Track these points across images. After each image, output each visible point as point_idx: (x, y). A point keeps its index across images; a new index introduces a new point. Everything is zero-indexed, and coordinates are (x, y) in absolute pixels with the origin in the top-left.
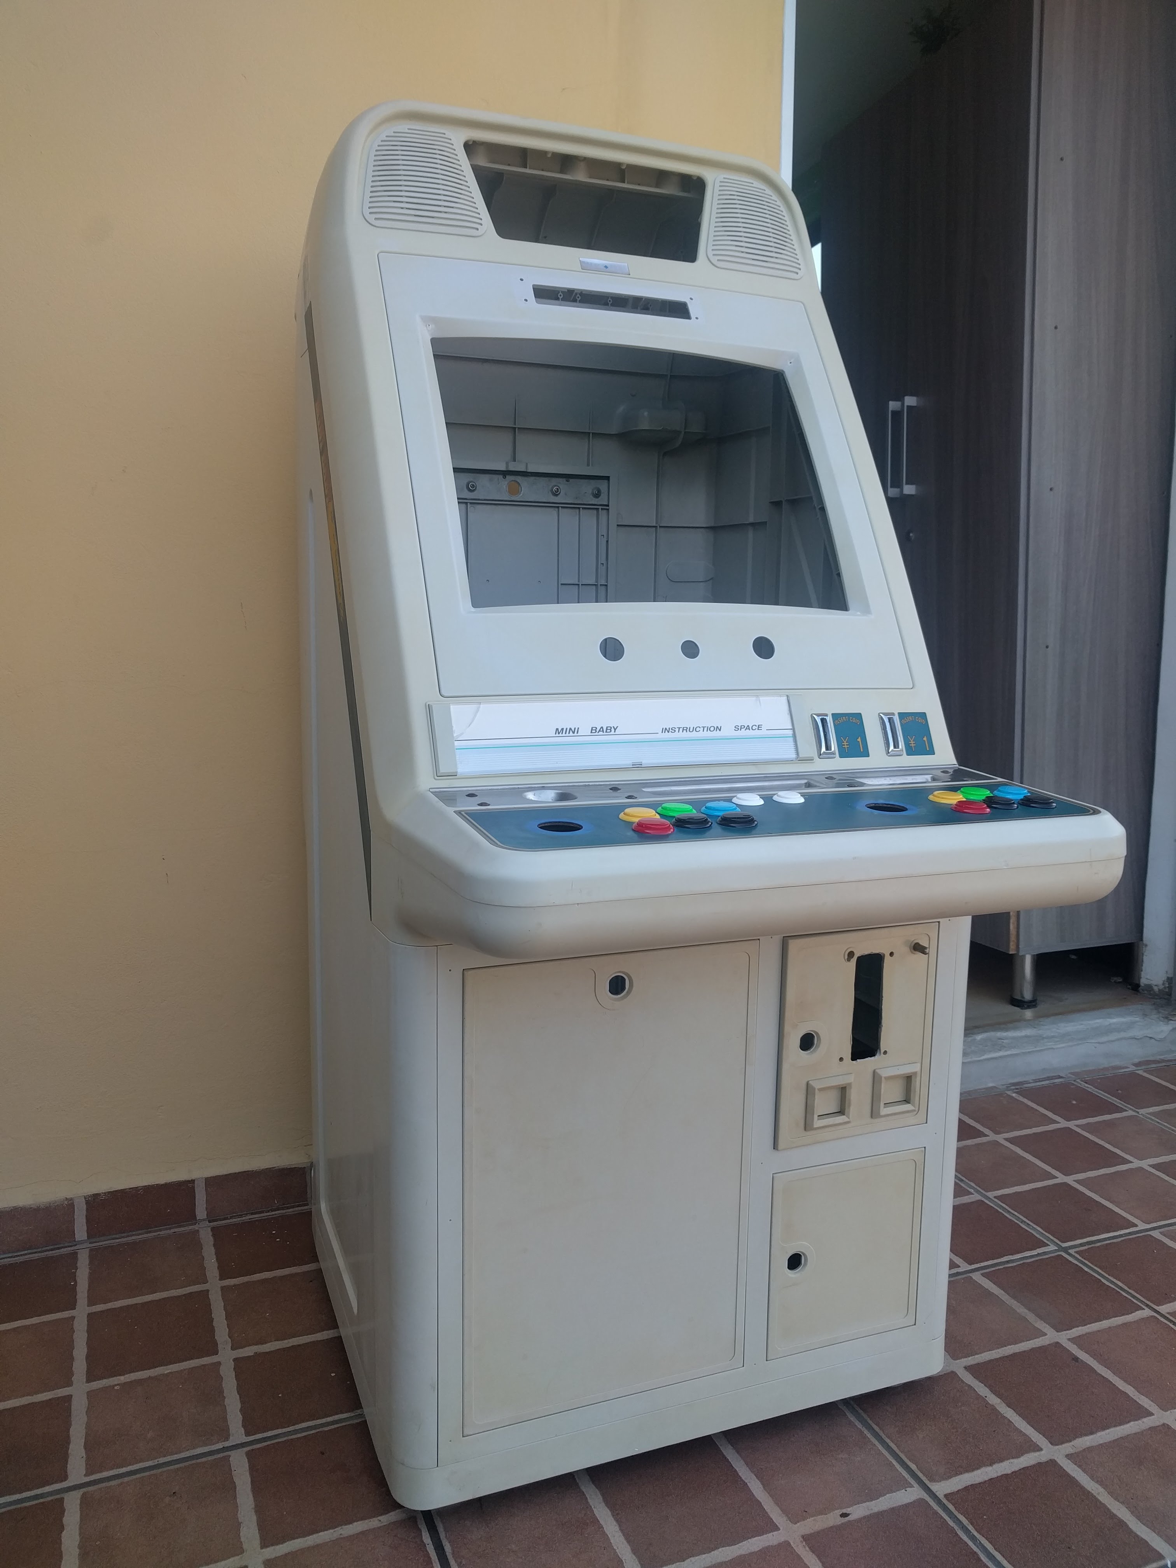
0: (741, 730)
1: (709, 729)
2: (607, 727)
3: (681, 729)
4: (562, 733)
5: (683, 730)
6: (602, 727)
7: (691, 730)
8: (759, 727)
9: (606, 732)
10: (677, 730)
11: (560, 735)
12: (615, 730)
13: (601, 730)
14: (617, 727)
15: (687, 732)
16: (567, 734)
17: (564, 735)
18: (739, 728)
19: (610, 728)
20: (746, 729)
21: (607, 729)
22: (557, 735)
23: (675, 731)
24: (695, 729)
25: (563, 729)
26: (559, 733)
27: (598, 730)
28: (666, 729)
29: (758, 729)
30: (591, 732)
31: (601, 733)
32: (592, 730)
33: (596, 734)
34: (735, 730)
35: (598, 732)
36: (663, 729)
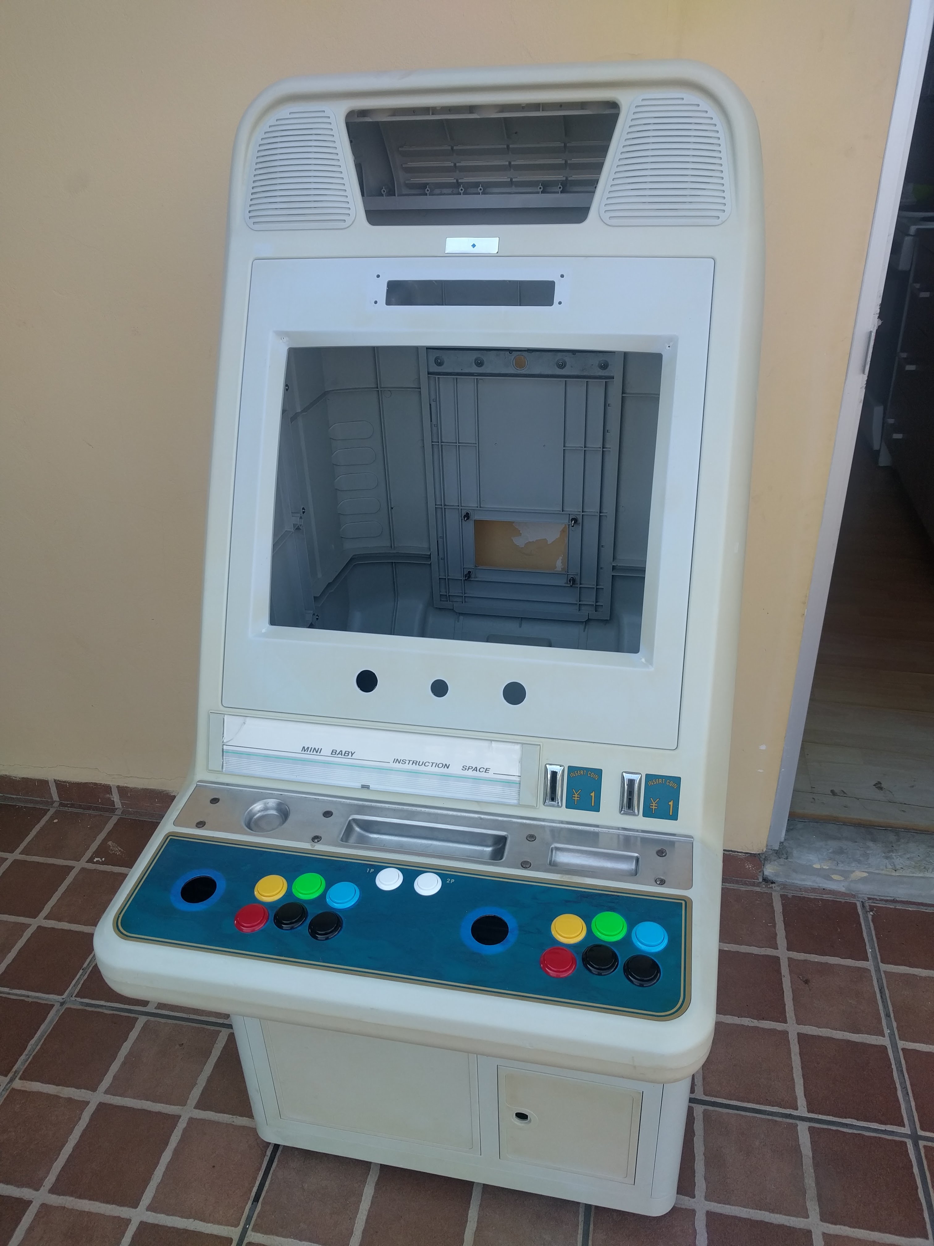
0: (468, 770)
1: (437, 765)
2: (346, 751)
3: (411, 762)
4: (307, 751)
5: (413, 763)
6: (341, 751)
7: (420, 764)
8: (486, 770)
9: (344, 755)
10: (407, 762)
11: (306, 752)
12: (352, 754)
13: (340, 753)
14: (354, 752)
15: (416, 765)
16: (311, 753)
17: (308, 753)
18: (467, 768)
19: (348, 752)
20: (474, 770)
21: (345, 753)
22: (303, 752)
23: (405, 763)
24: (424, 764)
25: (308, 748)
26: (305, 751)
27: (337, 753)
28: (397, 760)
29: (485, 772)
30: (332, 754)
31: (340, 756)
32: (332, 752)
33: (336, 756)
34: (462, 769)
35: (337, 755)
36: (395, 759)
